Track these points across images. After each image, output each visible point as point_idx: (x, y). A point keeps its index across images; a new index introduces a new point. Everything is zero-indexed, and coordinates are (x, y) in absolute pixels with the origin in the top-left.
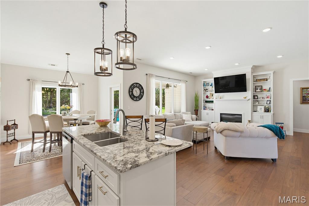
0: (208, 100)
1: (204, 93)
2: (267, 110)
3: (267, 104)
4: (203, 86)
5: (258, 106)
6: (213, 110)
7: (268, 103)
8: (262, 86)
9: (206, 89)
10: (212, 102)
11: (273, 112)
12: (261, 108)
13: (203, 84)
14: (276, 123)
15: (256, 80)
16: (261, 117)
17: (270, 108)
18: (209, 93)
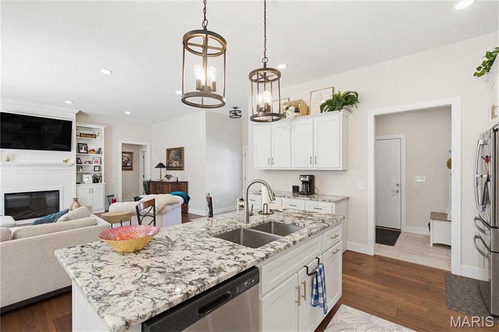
2: (96, 180)
3: (94, 171)
5: (83, 175)
7: (97, 169)
8: (86, 144)
11: (105, 182)
12: (88, 178)
14: (108, 196)
15: (79, 134)
16: (91, 191)
17: (101, 176)
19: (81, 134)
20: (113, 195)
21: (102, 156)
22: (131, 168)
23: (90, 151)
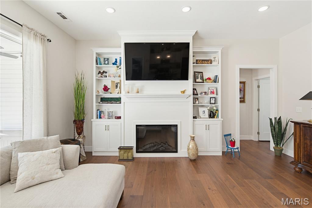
0: (107, 95)
1: (98, 80)
2: (212, 115)
3: (210, 104)
4: (97, 64)
5: (199, 108)
6: (120, 118)
7: (213, 101)
8: (202, 72)
9: (104, 72)
10: (118, 100)
11: (221, 118)
12: (204, 111)
13: (97, 58)
14: (225, 136)
15: (195, 61)
16: (208, 128)
17: (217, 110)
18: (111, 80)
19: (197, 60)
20: (230, 135)
21: (219, 85)
22: (243, 100)
23: (206, 80)
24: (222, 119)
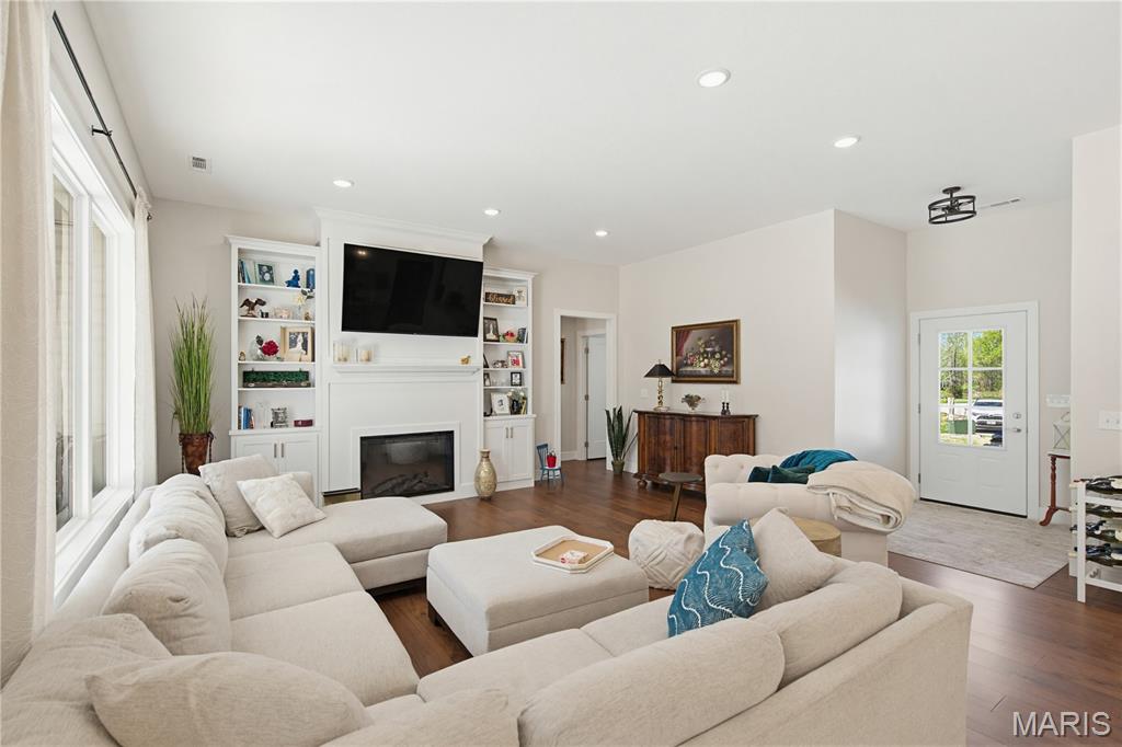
2: (516, 407)
3: (512, 385)
5: (494, 394)
6: (309, 423)
7: (516, 380)
8: (495, 320)
10: (300, 379)
11: (533, 413)
12: (501, 401)
14: (539, 448)
16: (510, 434)
17: (525, 398)
18: (279, 325)
19: (488, 294)
20: (546, 445)
21: (527, 347)
24: (535, 416)
